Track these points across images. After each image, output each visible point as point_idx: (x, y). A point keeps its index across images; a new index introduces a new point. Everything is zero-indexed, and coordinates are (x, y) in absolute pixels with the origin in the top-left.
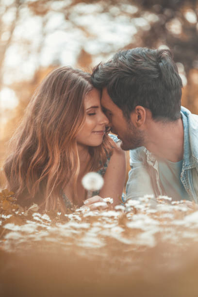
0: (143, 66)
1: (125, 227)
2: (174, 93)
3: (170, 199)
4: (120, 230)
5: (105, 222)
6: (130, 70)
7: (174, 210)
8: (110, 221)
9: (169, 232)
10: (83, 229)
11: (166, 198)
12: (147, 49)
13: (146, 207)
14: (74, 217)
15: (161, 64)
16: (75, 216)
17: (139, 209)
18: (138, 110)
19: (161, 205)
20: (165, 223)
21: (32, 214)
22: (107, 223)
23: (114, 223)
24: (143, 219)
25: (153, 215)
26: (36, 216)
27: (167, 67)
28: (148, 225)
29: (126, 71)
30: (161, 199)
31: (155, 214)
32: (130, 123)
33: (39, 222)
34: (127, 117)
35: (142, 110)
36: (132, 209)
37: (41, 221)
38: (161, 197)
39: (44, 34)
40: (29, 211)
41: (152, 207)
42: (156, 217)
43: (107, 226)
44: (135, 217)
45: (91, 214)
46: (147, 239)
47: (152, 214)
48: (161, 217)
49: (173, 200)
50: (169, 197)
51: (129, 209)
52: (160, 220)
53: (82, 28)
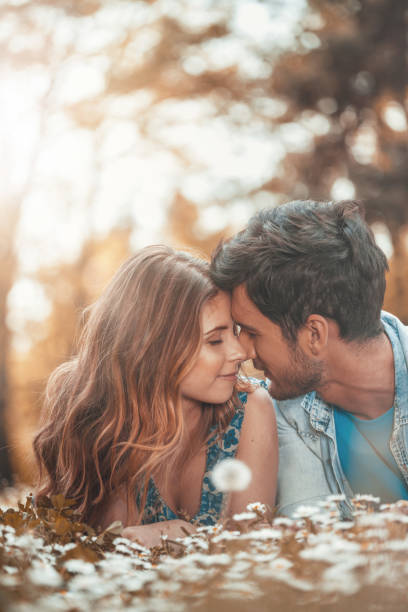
0: (317, 238)
1: (295, 558)
2: (376, 283)
3: (377, 500)
4: (286, 564)
5: (254, 551)
6: (292, 249)
7: (386, 520)
8: (264, 548)
9: (380, 564)
10: (216, 565)
11: (369, 498)
12: (313, 203)
13: (332, 517)
14: (194, 543)
15: (347, 231)
16: (196, 540)
17: (320, 523)
18: (313, 321)
19: (361, 512)
20: (371, 547)
21: (111, 541)
22: (260, 552)
23: (272, 552)
24: (329, 543)
25: (346, 533)
26: (121, 544)
27: (360, 236)
28: (340, 552)
29: (286, 251)
30: (361, 502)
31: (350, 530)
32: (298, 349)
33: (126, 554)
34: (291, 337)
35: (321, 322)
36: (304, 521)
37: (131, 552)
38: (359, 497)
39: (98, 167)
40: (106, 536)
41: (345, 519)
42: (351, 535)
43: (260, 558)
44: (312, 538)
45: (229, 535)
46: (339, 579)
47: (343, 531)
48: (361, 535)
49: (382, 502)
50: (375, 496)
51: (299, 524)
52: (360, 541)
53: (177, 152)
